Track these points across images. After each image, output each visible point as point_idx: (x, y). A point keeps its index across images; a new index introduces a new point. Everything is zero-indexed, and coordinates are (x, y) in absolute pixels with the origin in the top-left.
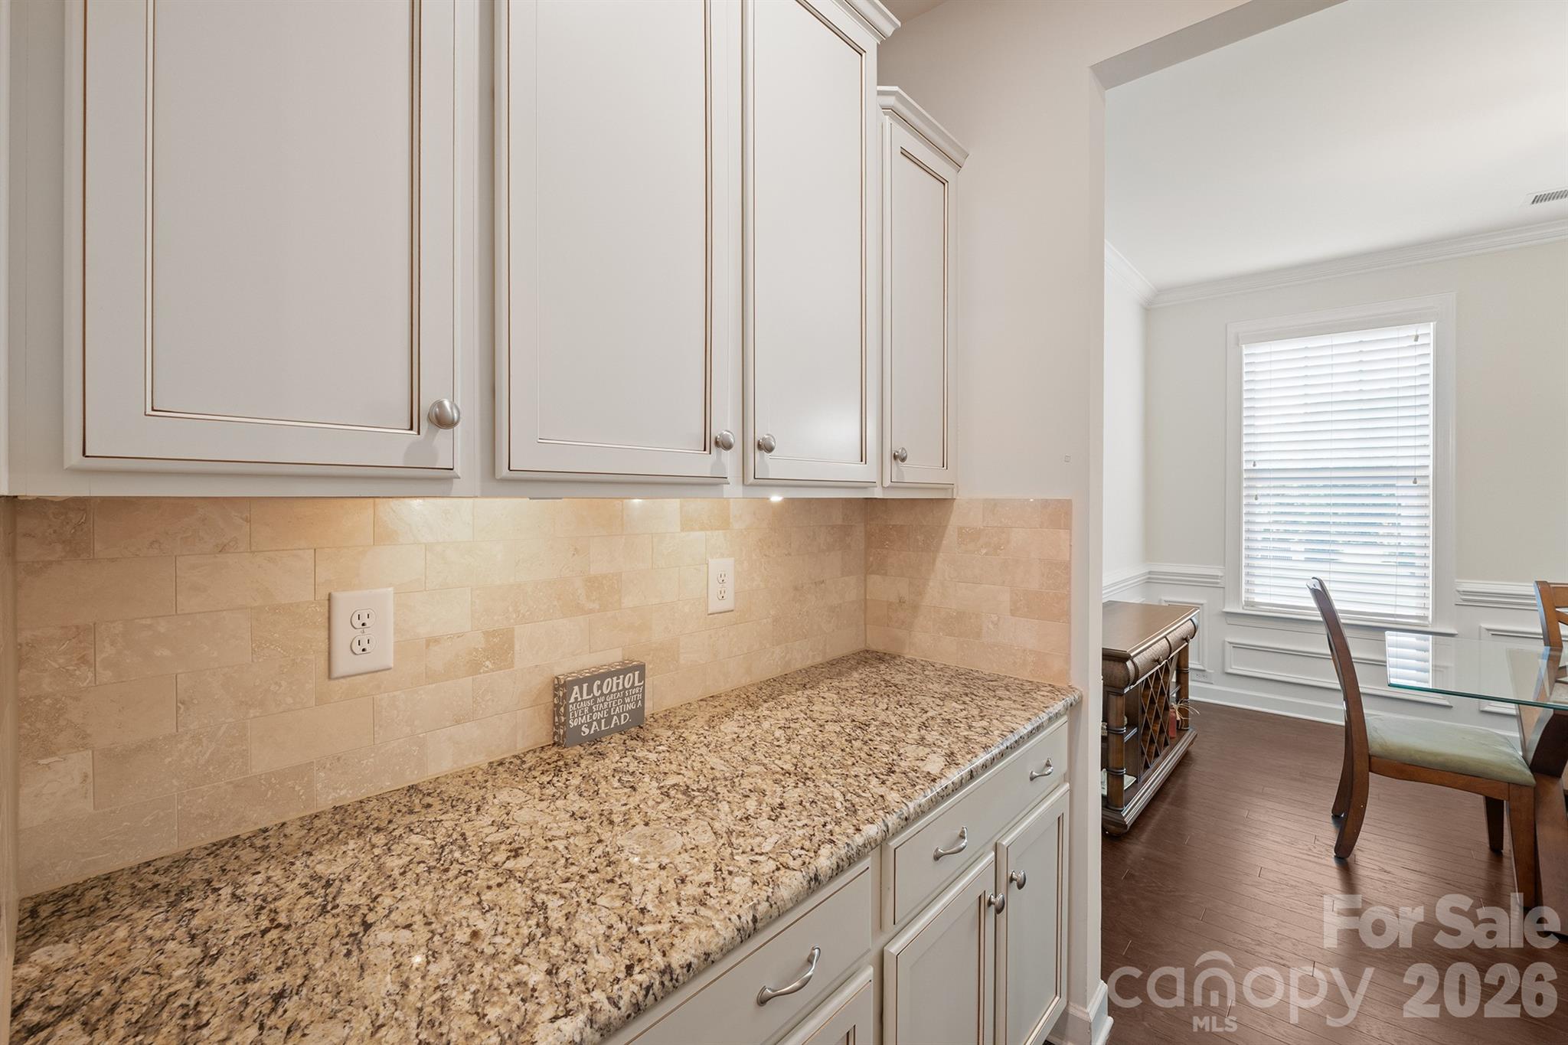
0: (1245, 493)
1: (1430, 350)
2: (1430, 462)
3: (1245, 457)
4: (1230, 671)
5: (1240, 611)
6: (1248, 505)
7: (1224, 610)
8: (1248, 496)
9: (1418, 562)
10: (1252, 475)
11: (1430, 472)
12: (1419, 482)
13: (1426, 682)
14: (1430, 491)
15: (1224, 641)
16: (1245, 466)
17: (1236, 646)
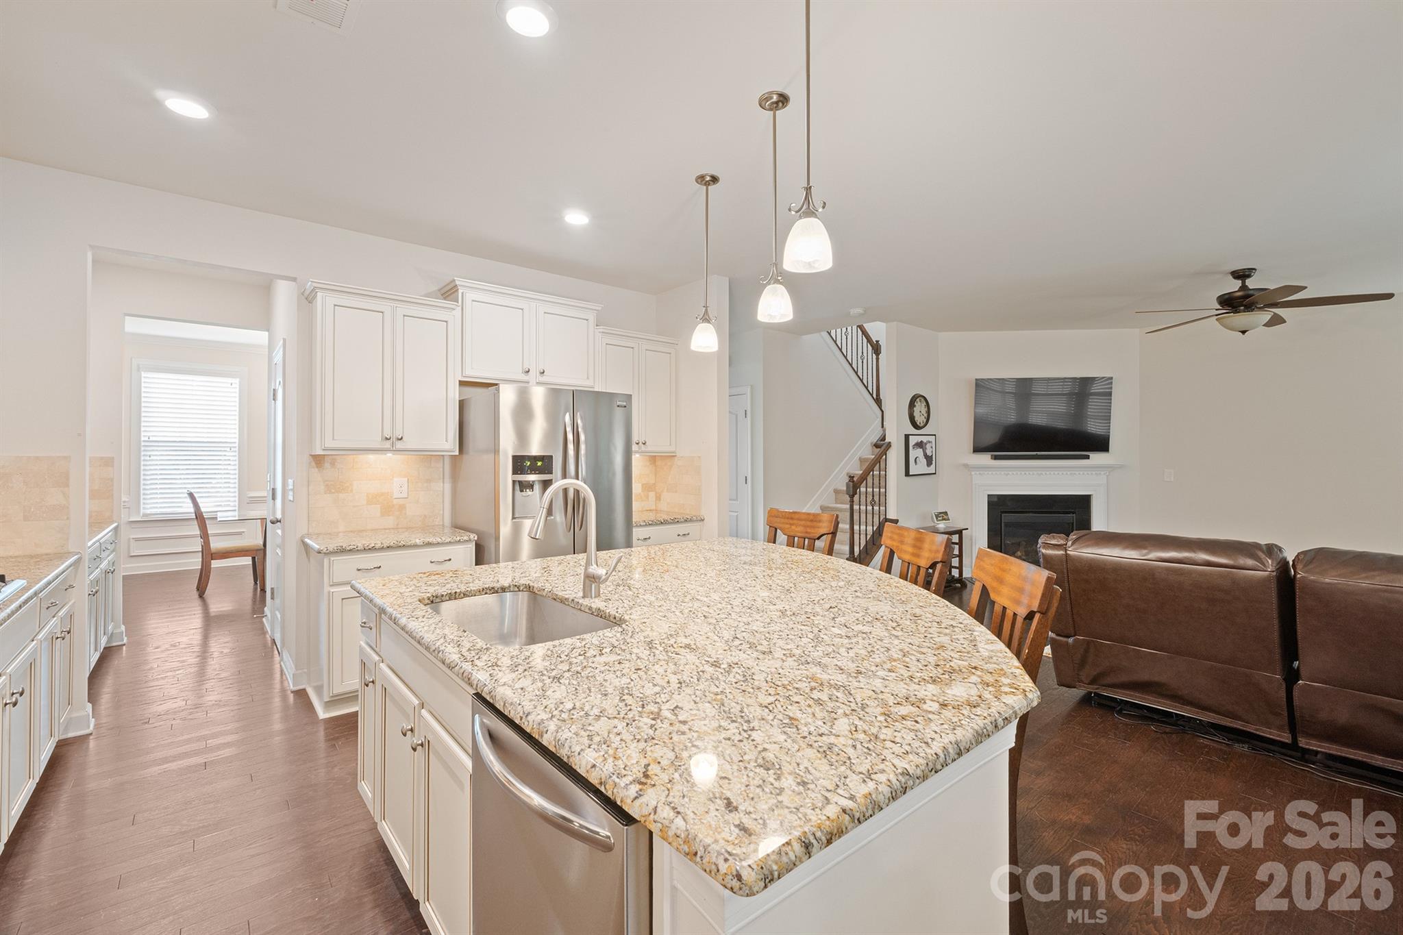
0: (142, 453)
1: (237, 390)
2: (237, 441)
3: (143, 434)
4: (132, 555)
5: (139, 520)
6: (144, 460)
7: (130, 520)
8: (144, 455)
9: (232, 481)
10: (147, 444)
11: (237, 445)
12: (233, 449)
13: (235, 517)
14: (237, 454)
15: (129, 539)
16: (143, 439)
17: (137, 540)
